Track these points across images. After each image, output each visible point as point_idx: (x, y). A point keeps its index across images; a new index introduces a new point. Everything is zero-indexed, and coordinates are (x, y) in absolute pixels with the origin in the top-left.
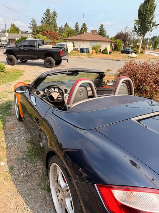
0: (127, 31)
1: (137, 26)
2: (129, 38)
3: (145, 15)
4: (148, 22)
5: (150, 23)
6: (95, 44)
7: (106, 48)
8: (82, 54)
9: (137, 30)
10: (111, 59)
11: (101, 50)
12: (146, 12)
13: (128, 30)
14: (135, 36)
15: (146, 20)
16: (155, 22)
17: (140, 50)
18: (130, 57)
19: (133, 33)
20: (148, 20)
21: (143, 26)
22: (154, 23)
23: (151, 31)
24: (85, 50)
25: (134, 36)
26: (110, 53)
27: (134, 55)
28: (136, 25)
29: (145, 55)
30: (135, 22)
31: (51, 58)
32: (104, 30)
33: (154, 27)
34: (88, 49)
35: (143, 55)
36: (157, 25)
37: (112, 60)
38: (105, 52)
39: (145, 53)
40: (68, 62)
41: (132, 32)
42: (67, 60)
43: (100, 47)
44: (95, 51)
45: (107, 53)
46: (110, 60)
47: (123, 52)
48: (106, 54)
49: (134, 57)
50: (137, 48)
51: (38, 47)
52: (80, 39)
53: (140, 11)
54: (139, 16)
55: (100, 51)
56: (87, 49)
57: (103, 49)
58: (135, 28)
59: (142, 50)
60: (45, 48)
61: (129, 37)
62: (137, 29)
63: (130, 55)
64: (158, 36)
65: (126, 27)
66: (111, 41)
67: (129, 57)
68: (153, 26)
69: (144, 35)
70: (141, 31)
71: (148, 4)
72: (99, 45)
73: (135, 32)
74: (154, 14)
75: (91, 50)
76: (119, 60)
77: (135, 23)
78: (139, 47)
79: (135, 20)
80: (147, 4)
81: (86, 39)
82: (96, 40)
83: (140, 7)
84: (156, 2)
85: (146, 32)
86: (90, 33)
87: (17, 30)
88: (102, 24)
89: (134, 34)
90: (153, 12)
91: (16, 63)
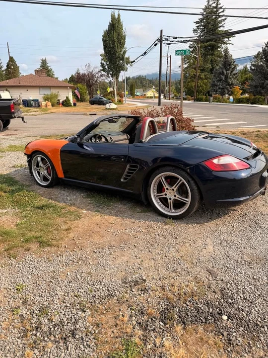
0: (91, 71)
1: (105, 63)
2: (96, 81)
3: (113, 47)
4: (119, 57)
5: (123, 59)
6: (48, 92)
7: (67, 98)
8: (30, 110)
9: (106, 69)
10: (83, 113)
11: (59, 100)
12: (113, 44)
13: (92, 68)
14: (104, 78)
15: (115, 55)
16: (129, 57)
17: (116, 98)
18: (109, 109)
19: (100, 74)
20: (119, 55)
21: (113, 63)
22: (128, 59)
23: (126, 71)
24: (32, 102)
25: (102, 78)
26: (75, 104)
27: (113, 106)
28: (103, 62)
29: (124, 105)
30: (102, 58)
32: (49, 68)
33: (129, 65)
34: (38, 100)
35: (122, 105)
36: (132, 62)
37: (85, 114)
38: (66, 103)
39: (124, 102)
40: (24, 122)
41: (99, 72)
42: (23, 118)
43: (57, 96)
44: (50, 104)
45: (71, 106)
46: (82, 116)
47: (93, 103)
48: (69, 107)
49: (113, 109)
50: (111, 96)
52: (19, 85)
53: (104, 41)
54: (105, 49)
55: (58, 103)
56: (36, 101)
57: (62, 98)
58: (102, 65)
59: (119, 98)
61: (96, 79)
62: (106, 67)
63: (107, 106)
64: (131, 77)
65: (88, 65)
66: (72, 86)
67: (106, 109)
68: (126, 64)
69: (118, 77)
70: (112, 70)
71: (114, 33)
72: (55, 94)
73: (104, 72)
74: (125, 46)
75: (43, 102)
76: (95, 114)
77: (102, 60)
78: (114, 95)
79: (101, 55)
80: (112, 32)
81: (29, 85)
82: (48, 85)
83: (104, 37)
84: (124, 30)
85: (120, 72)
86: (34, 74)
88: (44, 59)
89: (102, 75)
90: (124, 44)
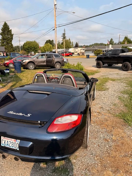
31: (128, 62)
51: (119, 54)
60: (124, 55)
87: (129, 41)
91: (102, 66)
